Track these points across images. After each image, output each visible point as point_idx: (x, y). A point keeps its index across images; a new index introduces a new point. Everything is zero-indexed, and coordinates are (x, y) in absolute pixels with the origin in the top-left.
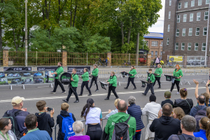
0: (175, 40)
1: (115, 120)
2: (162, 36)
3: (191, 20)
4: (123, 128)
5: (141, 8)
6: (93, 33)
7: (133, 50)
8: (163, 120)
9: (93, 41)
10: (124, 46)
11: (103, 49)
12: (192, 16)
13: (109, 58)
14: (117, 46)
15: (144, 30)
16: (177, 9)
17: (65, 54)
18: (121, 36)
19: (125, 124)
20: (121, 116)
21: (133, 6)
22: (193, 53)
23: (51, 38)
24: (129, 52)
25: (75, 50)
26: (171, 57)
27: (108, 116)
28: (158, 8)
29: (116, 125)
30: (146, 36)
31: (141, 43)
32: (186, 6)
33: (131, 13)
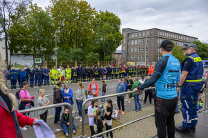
0: (128, 54)
3: (136, 44)
6: (90, 51)
7: (110, 60)
9: (90, 55)
10: (105, 58)
11: (95, 59)
12: (136, 42)
13: (98, 64)
14: (102, 58)
15: (115, 49)
16: (128, 38)
17: (76, 62)
18: (103, 53)
22: (137, 61)
23: (69, 54)
24: (108, 60)
25: (81, 60)
30: (115, 52)
32: (133, 36)
33: (109, 41)
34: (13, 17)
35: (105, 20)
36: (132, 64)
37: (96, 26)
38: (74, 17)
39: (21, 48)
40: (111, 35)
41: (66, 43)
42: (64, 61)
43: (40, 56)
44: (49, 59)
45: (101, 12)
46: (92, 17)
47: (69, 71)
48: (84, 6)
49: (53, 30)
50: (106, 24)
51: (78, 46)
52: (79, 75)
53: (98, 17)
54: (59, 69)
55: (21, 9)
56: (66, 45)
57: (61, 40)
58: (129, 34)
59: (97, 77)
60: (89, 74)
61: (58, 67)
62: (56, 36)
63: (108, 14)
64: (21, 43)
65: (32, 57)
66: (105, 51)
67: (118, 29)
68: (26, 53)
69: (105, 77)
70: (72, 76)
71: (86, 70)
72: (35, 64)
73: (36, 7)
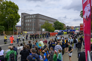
1: (10, 53)
2: (21, 26)
3: (29, 21)
4: (13, 55)
5: (14, 17)
7: (12, 30)
8: (24, 51)
10: (9, 29)
11: (2, 30)
13: (4, 33)
15: (15, 24)
19: (13, 54)
20: (12, 51)
21: (12, 17)
22: (30, 31)
24: (11, 31)
26: (24, 32)
27: (6, 52)
28: (19, 18)
29: (10, 55)
30: (16, 26)
31: (15, 28)
32: (27, 17)
33: (11, 19)
36: (26, 32)
40: (12, 15)
45: (6, 1)
63: (10, 3)
66: (9, 25)
67: (17, 12)
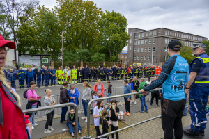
0: (134, 54)
3: (142, 44)
6: (95, 51)
7: (116, 60)
9: (96, 55)
10: (111, 58)
11: (101, 60)
12: (142, 42)
13: (104, 64)
14: (108, 59)
16: (134, 38)
17: (82, 63)
18: (109, 54)
23: (75, 55)
24: (114, 61)
25: (87, 61)
26: (135, 63)
32: (139, 36)
33: (115, 41)
34: (21, 18)
35: (111, 21)
36: (139, 64)
37: (101, 26)
38: (81, 17)
39: (29, 49)
40: (117, 35)
41: (72, 43)
42: (70, 61)
43: (47, 56)
44: (55, 60)
45: (107, 12)
46: (98, 18)
47: (75, 71)
48: (90, 6)
49: (60, 30)
50: (113, 25)
51: (84, 47)
52: (85, 75)
53: (104, 17)
54: (66, 69)
55: (29, 10)
56: (72, 46)
57: (67, 40)
58: (135, 35)
59: (103, 78)
60: (95, 74)
61: (64, 68)
62: (63, 36)
63: (114, 14)
64: (29, 43)
65: (39, 58)
66: (111, 51)
67: (124, 30)
68: (34, 54)
69: (110, 78)
70: (78, 77)
71: (91, 70)
72: (42, 64)
73: (44, 8)
